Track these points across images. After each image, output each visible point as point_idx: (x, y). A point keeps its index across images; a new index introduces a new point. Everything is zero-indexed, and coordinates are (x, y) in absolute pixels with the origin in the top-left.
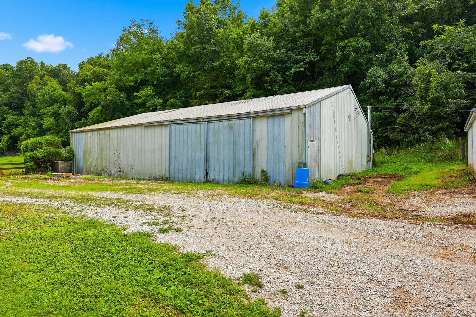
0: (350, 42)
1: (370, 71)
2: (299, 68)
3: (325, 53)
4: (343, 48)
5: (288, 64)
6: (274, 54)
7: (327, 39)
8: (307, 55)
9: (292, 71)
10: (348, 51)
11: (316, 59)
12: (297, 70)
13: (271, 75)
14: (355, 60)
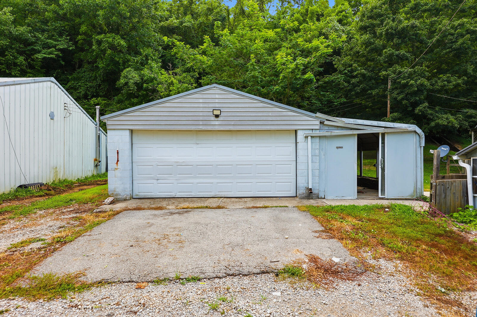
0: (107, 38)
1: (125, 71)
2: (50, 53)
3: (82, 44)
4: (99, 43)
5: (35, 46)
6: (13, 29)
7: (83, 28)
8: (60, 41)
9: (40, 56)
10: (105, 46)
11: (71, 48)
12: (45, 56)
13: (7, 55)
14: (111, 57)
